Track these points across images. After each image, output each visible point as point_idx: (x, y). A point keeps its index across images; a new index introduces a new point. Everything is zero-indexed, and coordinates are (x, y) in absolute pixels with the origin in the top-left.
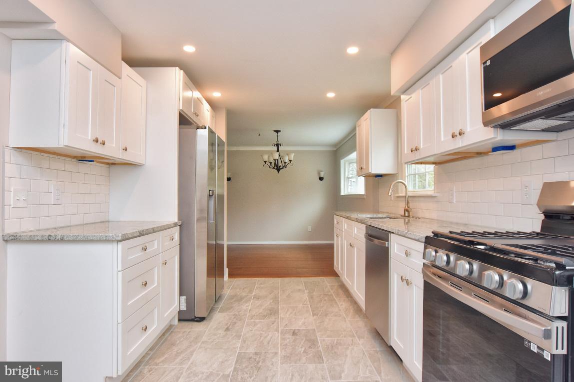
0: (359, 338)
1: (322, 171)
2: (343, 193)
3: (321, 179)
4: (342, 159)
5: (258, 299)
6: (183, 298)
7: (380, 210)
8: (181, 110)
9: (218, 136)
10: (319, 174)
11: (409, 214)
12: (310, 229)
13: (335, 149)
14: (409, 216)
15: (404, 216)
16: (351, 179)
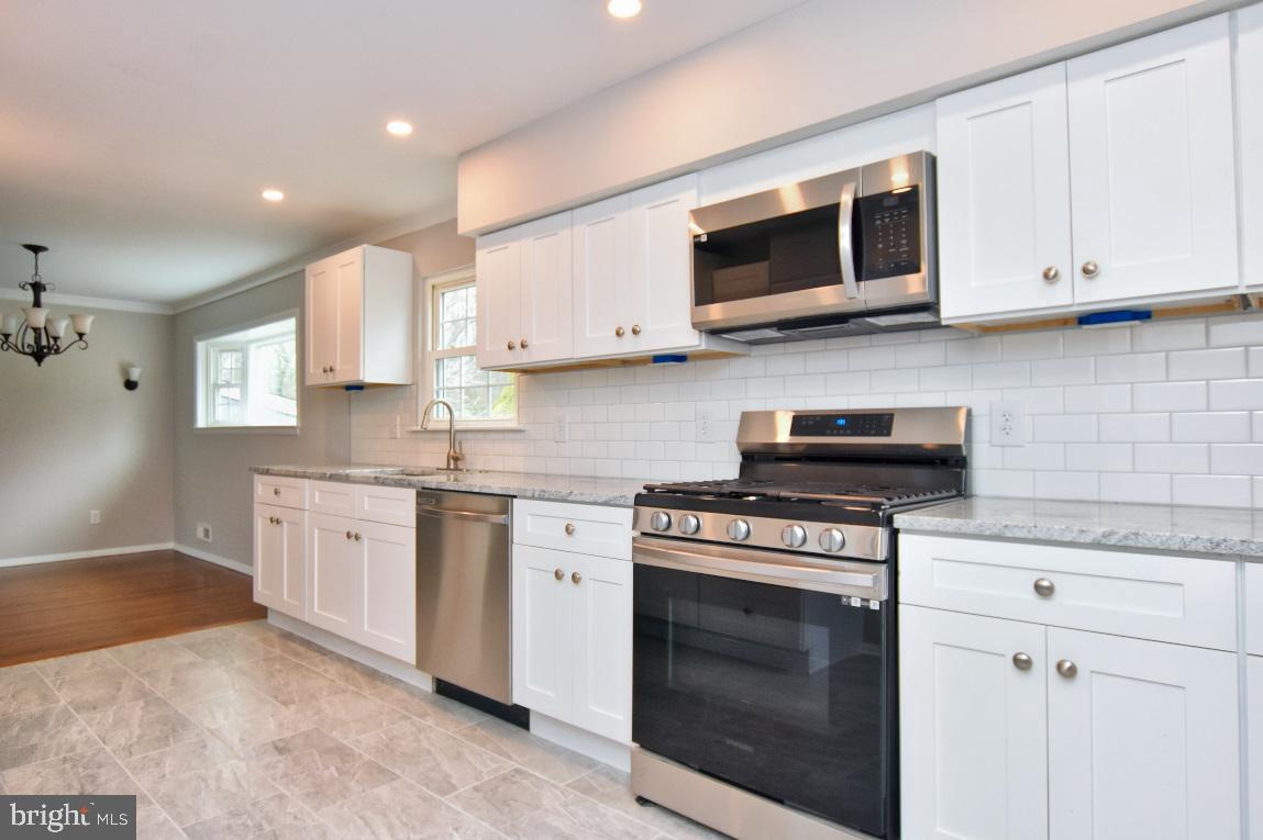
0: (420, 716)
1: (133, 366)
2: (201, 423)
3: (130, 385)
4: (200, 340)
5: (95, 708)
7: (352, 461)
10: (125, 370)
11: (456, 465)
12: (95, 516)
13: (171, 313)
14: (456, 469)
15: (448, 469)
16: (223, 392)
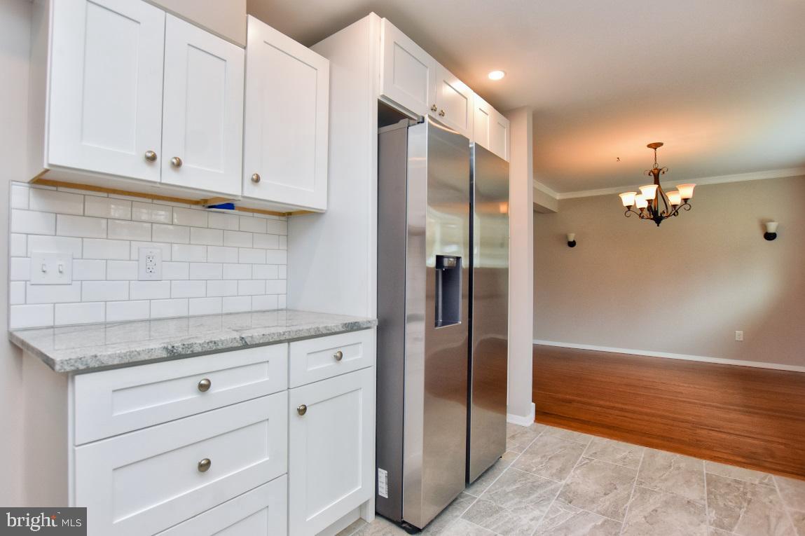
3: (770, 236)
5: (570, 501)
6: (383, 474)
8: (383, 96)
9: (477, 145)
12: (739, 334)
